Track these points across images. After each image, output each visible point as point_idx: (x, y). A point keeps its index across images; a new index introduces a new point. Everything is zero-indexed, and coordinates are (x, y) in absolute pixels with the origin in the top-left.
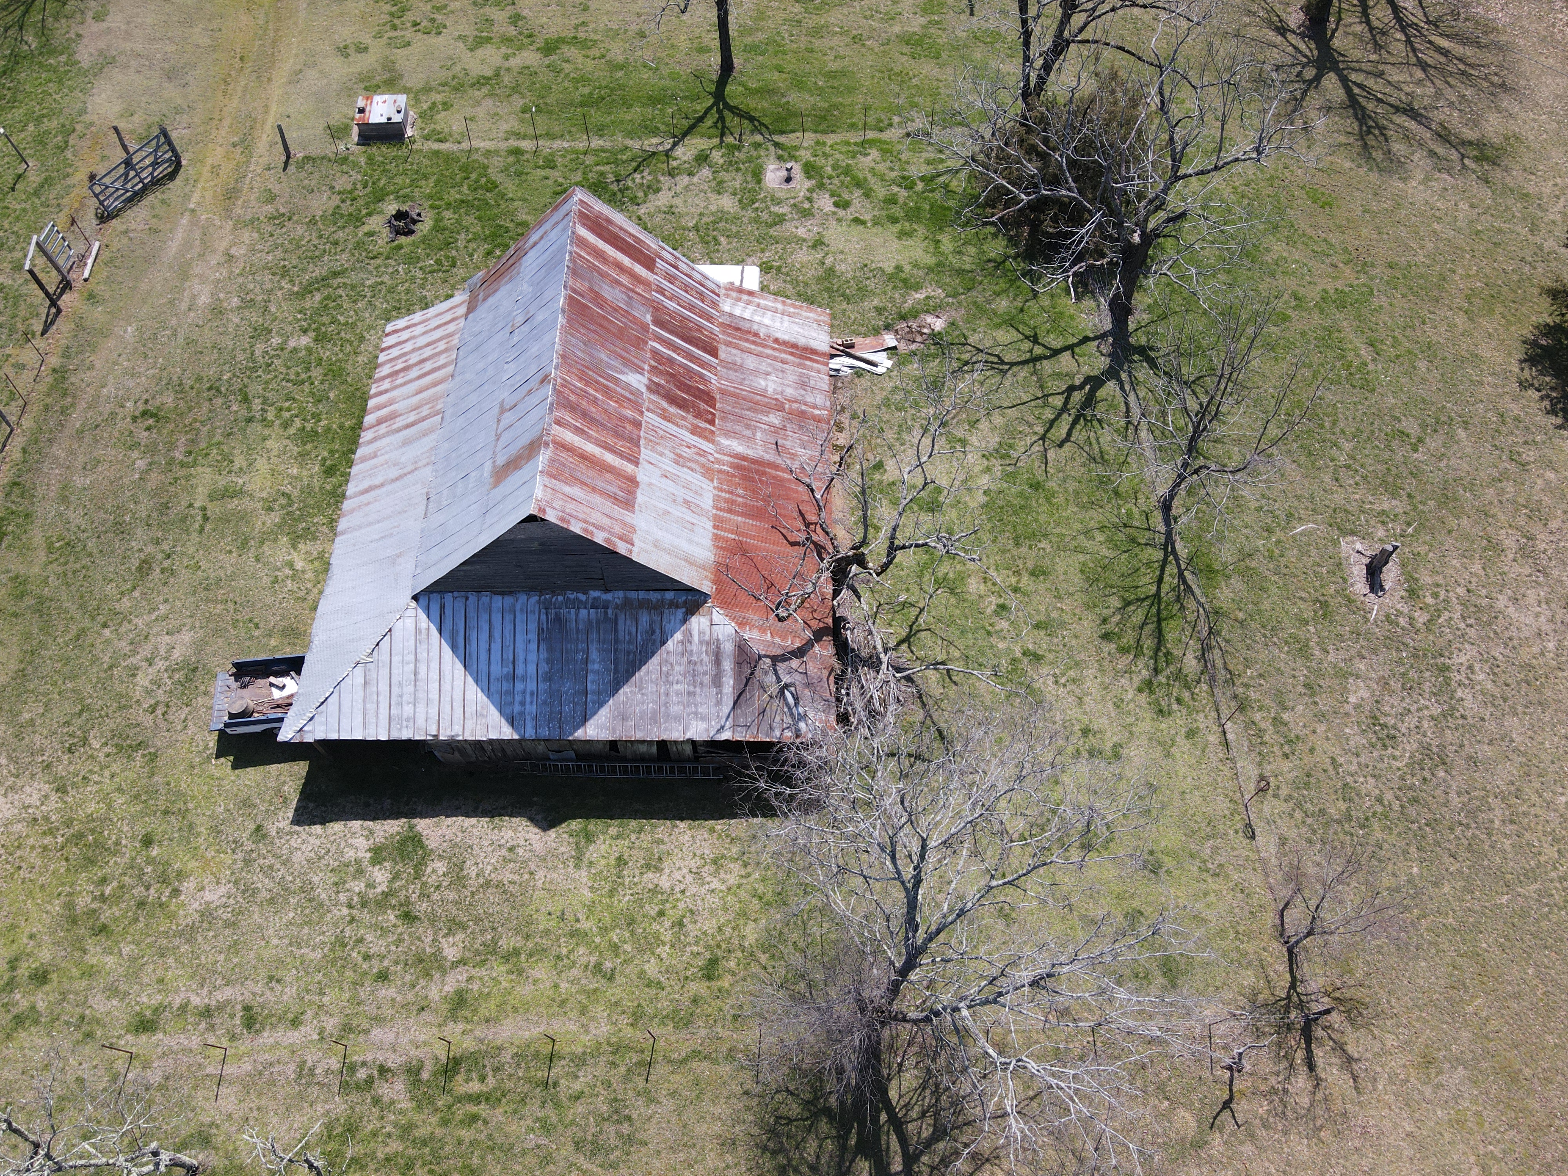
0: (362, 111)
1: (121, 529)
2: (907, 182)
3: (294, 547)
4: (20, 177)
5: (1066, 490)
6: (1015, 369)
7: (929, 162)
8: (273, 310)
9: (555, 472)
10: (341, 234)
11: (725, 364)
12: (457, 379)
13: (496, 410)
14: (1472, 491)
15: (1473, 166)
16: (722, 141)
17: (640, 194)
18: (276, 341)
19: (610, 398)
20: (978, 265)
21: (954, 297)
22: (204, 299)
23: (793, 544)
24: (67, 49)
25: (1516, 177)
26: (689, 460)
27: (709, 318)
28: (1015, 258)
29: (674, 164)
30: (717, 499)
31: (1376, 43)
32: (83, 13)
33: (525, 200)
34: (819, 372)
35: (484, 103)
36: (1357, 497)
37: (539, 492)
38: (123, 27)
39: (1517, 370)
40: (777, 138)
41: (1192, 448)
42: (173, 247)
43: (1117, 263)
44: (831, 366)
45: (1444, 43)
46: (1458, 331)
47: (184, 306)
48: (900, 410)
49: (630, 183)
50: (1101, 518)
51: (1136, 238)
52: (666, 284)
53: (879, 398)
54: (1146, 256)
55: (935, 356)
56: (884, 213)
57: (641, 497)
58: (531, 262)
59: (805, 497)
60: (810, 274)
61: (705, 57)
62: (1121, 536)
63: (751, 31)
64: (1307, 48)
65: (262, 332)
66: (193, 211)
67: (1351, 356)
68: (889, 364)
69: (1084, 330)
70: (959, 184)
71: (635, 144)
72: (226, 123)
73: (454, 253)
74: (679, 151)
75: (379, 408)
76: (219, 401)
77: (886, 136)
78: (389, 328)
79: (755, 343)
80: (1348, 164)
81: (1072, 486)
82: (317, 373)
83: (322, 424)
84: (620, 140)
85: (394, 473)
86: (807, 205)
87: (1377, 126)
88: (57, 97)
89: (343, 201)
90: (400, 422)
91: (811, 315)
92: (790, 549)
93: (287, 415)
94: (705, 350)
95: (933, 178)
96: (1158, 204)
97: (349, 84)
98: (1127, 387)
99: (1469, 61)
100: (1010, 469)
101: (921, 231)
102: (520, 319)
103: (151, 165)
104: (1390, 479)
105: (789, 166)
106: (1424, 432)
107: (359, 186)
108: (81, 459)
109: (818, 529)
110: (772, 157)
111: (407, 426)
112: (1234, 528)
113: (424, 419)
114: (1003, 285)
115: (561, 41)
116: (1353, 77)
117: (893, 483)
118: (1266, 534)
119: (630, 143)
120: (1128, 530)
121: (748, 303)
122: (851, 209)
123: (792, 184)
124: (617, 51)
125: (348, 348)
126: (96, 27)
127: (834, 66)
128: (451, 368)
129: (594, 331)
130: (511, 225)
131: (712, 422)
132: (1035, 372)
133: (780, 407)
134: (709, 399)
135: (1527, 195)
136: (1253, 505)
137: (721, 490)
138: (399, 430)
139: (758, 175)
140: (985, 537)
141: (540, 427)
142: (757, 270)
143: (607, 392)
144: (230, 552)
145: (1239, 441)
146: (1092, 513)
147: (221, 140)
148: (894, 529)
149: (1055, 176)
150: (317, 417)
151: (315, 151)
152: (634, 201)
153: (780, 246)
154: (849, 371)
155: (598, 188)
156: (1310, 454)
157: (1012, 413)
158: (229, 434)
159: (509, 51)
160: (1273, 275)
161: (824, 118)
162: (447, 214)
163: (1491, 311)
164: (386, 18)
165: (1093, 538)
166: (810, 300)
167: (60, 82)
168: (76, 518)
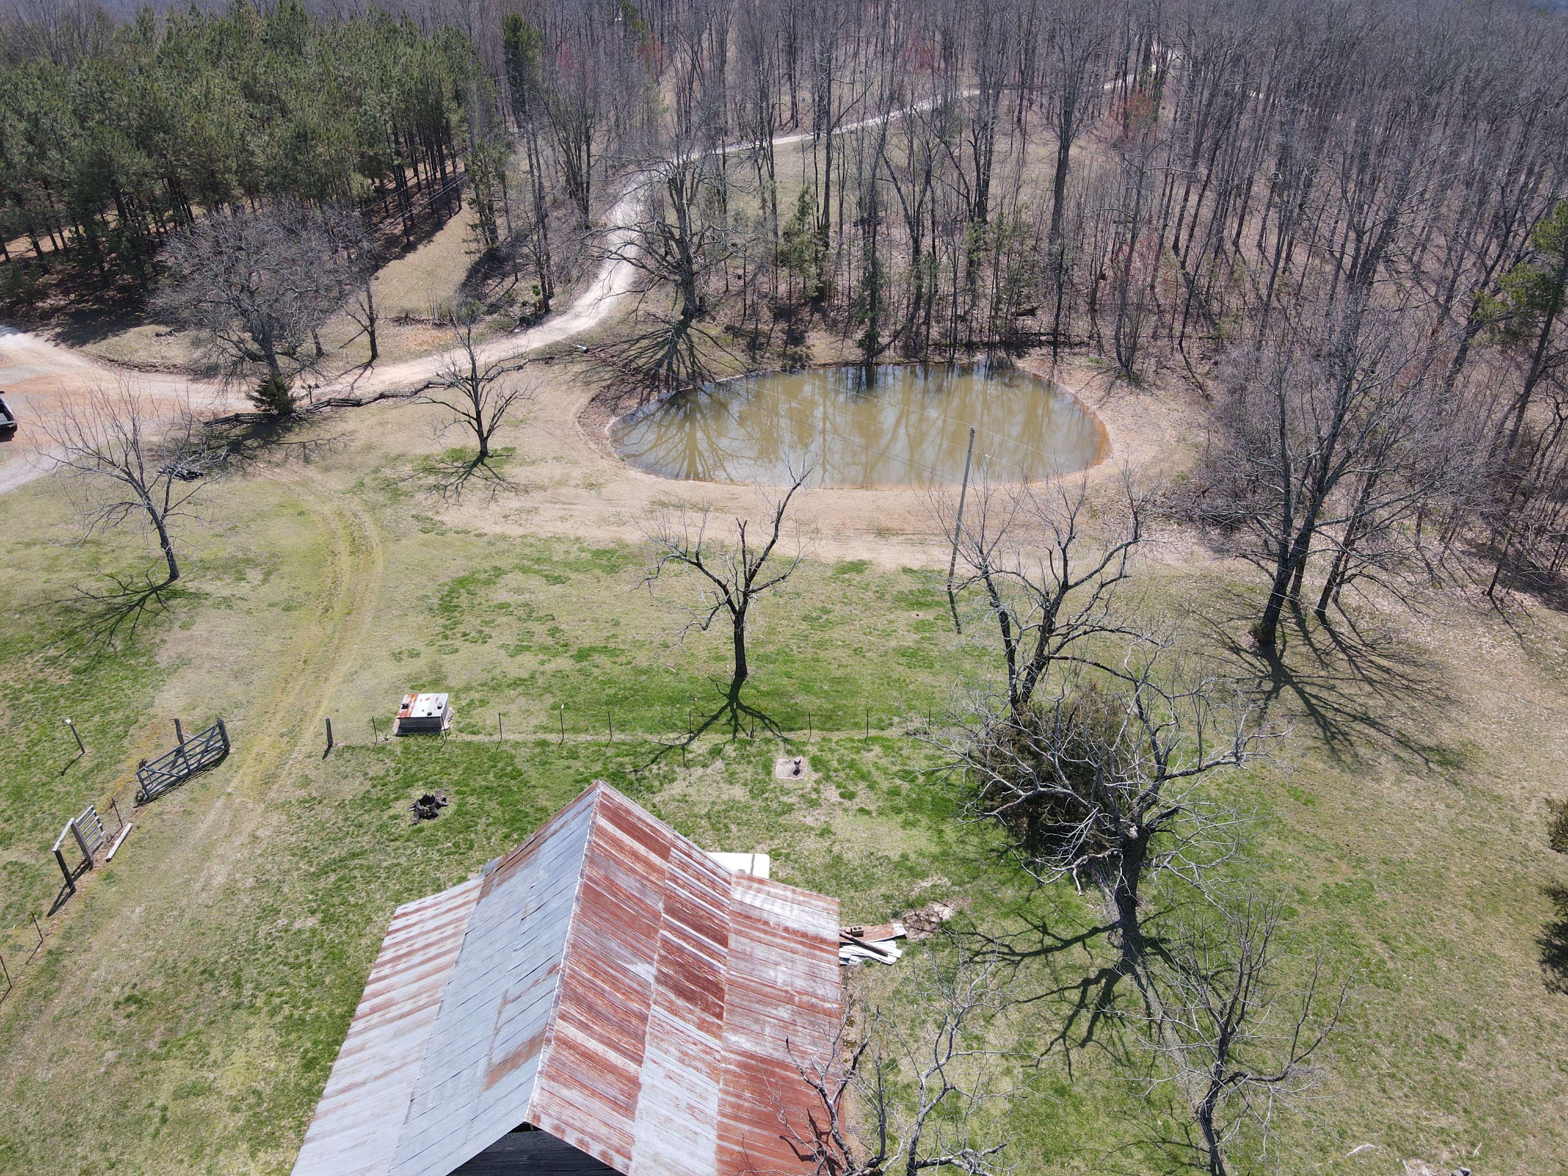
0: (405, 707)
1: (70, 1132)
2: (908, 775)
3: (253, 1155)
4: (73, 762)
5: (1094, 1098)
6: (1027, 960)
7: (929, 758)
8: (286, 890)
9: (555, 1073)
10: (366, 817)
11: (735, 954)
12: (462, 966)
13: (499, 1001)
14: (1530, 1106)
15: (1439, 769)
16: (735, 737)
17: (657, 783)
18: (282, 922)
19: (618, 990)
20: (981, 854)
21: (960, 885)
22: (220, 880)
23: (804, 1158)
24: (150, 652)
25: (1482, 780)
26: (695, 1058)
27: (720, 906)
28: (1017, 848)
29: (690, 756)
30: (722, 1103)
31: (1322, 661)
32: (172, 622)
33: (546, 787)
34: (829, 962)
35: (518, 701)
36: (1410, 1111)
37: (535, 1096)
38: (205, 635)
39: (1539, 971)
40: (785, 734)
41: (1223, 1052)
42: (202, 828)
43: (1118, 856)
44: (842, 955)
45: (1385, 663)
46: (1469, 928)
47: (198, 886)
48: (912, 1003)
49: (647, 773)
50: (1136, 1131)
51: (1133, 832)
52: (679, 872)
53: (890, 988)
54: (1145, 848)
55: (945, 946)
56: (888, 804)
57: (642, 1102)
58: (549, 850)
59: (816, 1102)
60: (819, 861)
61: (721, 664)
62: (1161, 1154)
63: (762, 644)
64: (1262, 665)
65: (269, 913)
66: (230, 794)
67: (1367, 953)
68: (899, 953)
69: (1092, 920)
70: (958, 777)
71: (654, 739)
72: (279, 716)
73: (473, 836)
74: (695, 745)
75: (375, 995)
76: (209, 986)
77: (886, 734)
78: (399, 911)
79: (765, 932)
80: (1320, 766)
81: (1100, 1092)
82: (316, 956)
83: (311, 1011)
84: (640, 734)
85: (379, 1069)
86: (814, 796)
87: (1340, 732)
88: (129, 692)
89: (374, 786)
90: (394, 1011)
91: (821, 904)
92: (801, 1165)
93: (277, 1001)
94: (715, 939)
95: (933, 772)
96: (1149, 801)
97: (398, 684)
98: (1144, 981)
99: (1411, 677)
100: (1032, 1071)
101: (925, 821)
102: (533, 906)
103: (202, 752)
104: (1441, 1091)
105: (797, 759)
106: (1463, 1036)
107: (392, 773)
108: (51, 1049)
109: (831, 1141)
110: (782, 752)
111: (402, 1016)
112: (1285, 1147)
113: (420, 1008)
114: (1007, 874)
115: (593, 649)
116: (1308, 689)
117: (908, 1086)
118: (1320, 1155)
119: (649, 737)
120: (1168, 1147)
121: (759, 891)
122: (857, 800)
123: (800, 776)
124: (642, 659)
125: (353, 930)
126: (180, 634)
127: (838, 673)
128: (455, 955)
129: (607, 920)
130: (530, 811)
131: (719, 1016)
132: (1048, 964)
133: (789, 1000)
134: (717, 990)
135: (1499, 797)
136: (1300, 1118)
137: (727, 1093)
138: (392, 1020)
139: (768, 768)
140: (1011, 1151)
141: (543, 1021)
142: (766, 858)
143: (614, 983)
144: (181, 1161)
145: (1270, 1044)
146: (1125, 1124)
147: (270, 731)
148: (914, 1143)
149: (1049, 773)
150: (307, 1003)
151: (355, 741)
152: (650, 789)
153: (788, 834)
154: (859, 960)
155: (616, 778)
156: (1349, 1060)
157: (1029, 1008)
158: (212, 1023)
159: (546, 658)
160: (1271, 868)
161: (830, 717)
162: (471, 799)
163: (1496, 910)
164: (438, 629)
165: (1130, 1155)
166: (819, 888)
167: (136, 679)
168: (27, 1118)
